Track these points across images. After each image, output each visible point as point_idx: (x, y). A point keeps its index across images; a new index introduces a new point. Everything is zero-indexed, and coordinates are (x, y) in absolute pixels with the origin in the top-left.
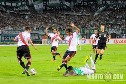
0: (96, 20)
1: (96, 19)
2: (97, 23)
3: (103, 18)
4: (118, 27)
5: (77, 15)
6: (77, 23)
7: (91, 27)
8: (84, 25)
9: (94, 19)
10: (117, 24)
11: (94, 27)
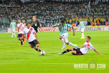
0: (24, 12)
1: (24, 10)
2: (24, 14)
3: (30, 9)
4: (43, 17)
5: (7, 7)
6: (8, 14)
7: (19, 17)
8: (14, 15)
9: (22, 11)
10: (42, 15)
11: (23, 18)
